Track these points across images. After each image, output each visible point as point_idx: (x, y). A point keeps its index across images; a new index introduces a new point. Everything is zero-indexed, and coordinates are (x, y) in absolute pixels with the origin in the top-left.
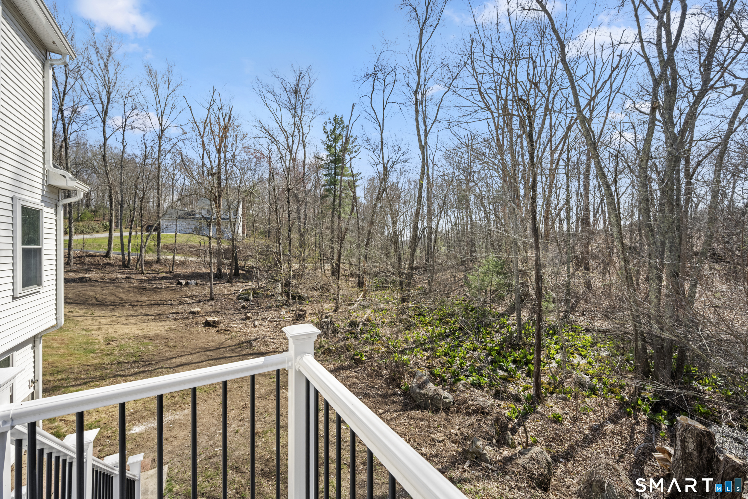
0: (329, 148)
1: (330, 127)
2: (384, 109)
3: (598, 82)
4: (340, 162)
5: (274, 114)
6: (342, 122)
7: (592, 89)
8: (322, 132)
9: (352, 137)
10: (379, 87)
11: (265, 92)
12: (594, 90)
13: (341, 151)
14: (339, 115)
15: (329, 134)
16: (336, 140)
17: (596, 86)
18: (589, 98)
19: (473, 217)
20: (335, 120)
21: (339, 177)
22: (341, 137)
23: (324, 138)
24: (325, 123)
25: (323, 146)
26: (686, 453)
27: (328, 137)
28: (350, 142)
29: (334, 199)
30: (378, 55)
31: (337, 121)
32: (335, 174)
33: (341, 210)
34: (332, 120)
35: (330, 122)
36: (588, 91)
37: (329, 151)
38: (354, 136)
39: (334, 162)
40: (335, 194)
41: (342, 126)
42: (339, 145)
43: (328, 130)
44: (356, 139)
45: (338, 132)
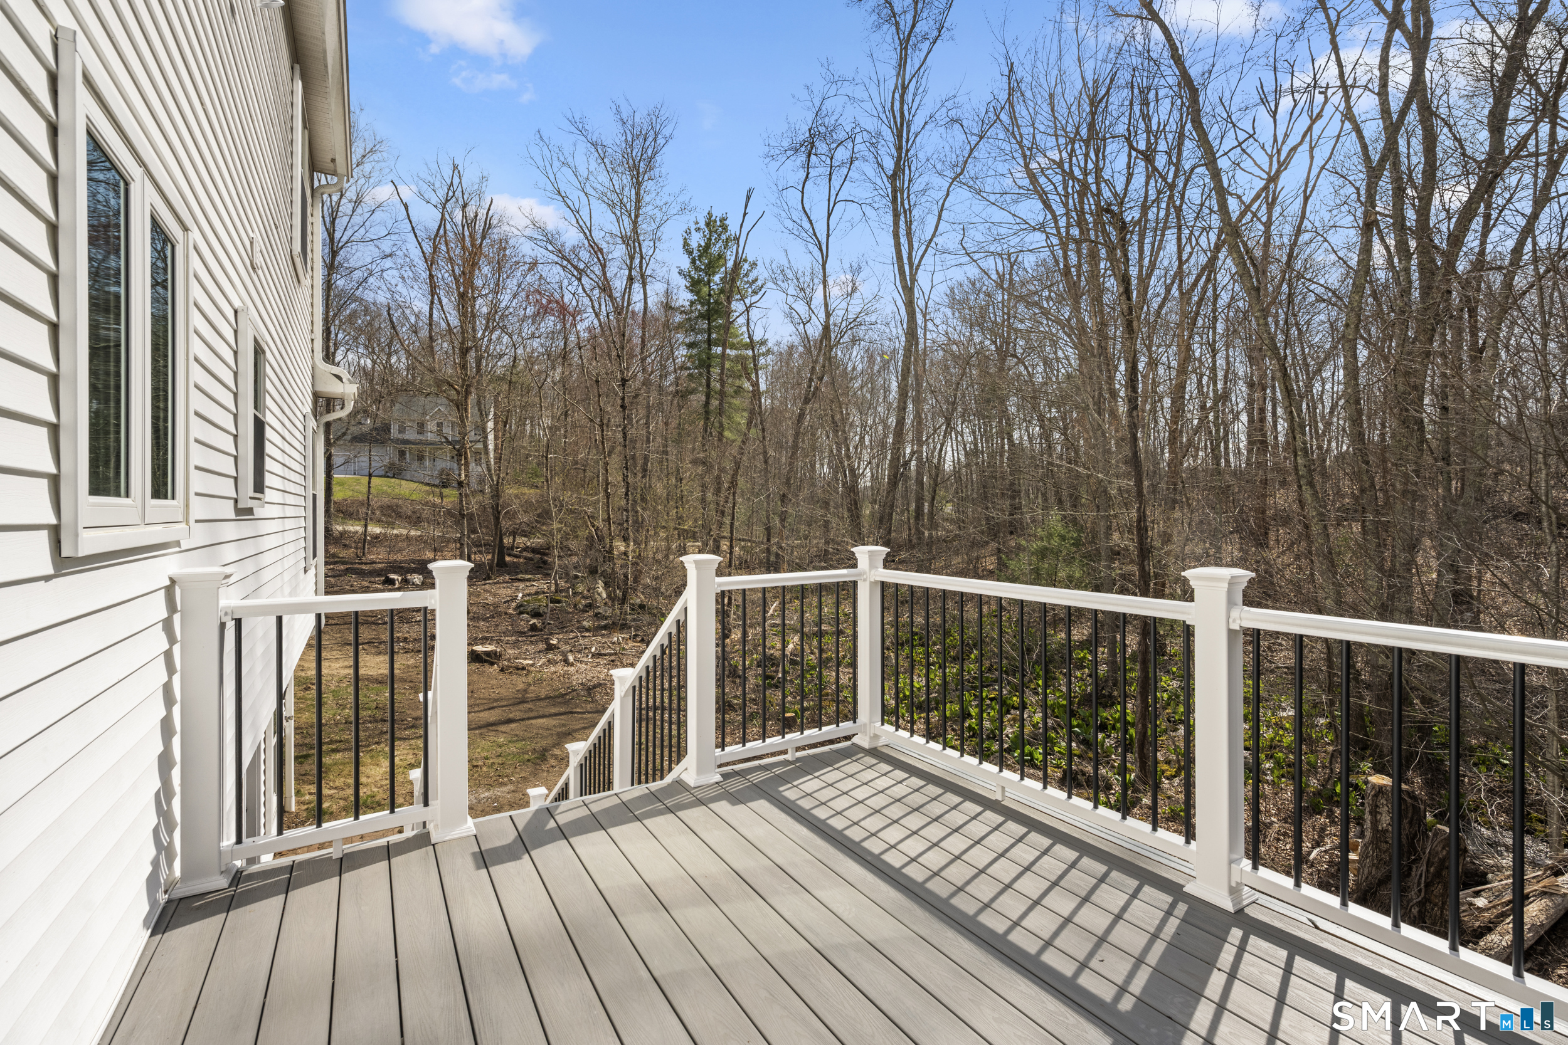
0: (695, 285)
1: (696, 240)
2: (829, 215)
3: (1283, 143)
4: (721, 317)
5: (576, 212)
6: (725, 228)
7: (1271, 157)
8: (681, 250)
9: (746, 261)
10: (819, 170)
11: (556, 164)
12: (1275, 159)
13: (722, 291)
14: (717, 214)
15: (696, 254)
16: (711, 269)
17: (1279, 152)
18: (1265, 176)
19: (1016, 435)
20: (708, 225)
21: (719, 350)
22: (721, 262)
23: (685, 263)
24: (688, 232)
25: (683, 282)
26: (1378, 831)
27: (693, 262)
28: (743, 272)
29: (708, 396)
30: (817, 104)
31: (715, 226)
32: (709, 342)
33: (725, 420)
34: (702, 225)
35: (698, 230)
36: (1263, 160)
37: (697, 293)
38: (750, 259)
39: (708, 316)
40: (708, 385)
41: (724, 237)
42: (717, 278)
43: (694, 245)
44: (754, 265)
45: (715, 250)
